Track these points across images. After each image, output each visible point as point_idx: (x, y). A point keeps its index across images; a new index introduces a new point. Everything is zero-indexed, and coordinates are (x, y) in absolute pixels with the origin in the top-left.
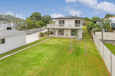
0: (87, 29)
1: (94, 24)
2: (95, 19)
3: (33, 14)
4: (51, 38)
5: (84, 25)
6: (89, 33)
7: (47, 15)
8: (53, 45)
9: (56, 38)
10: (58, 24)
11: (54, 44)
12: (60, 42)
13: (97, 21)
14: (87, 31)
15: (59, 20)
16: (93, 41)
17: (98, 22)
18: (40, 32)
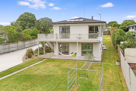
0: (113, 43)
1: (125, 32)
2: (128, 23)
3: (21, 16)
4: (45, 60)
5: (108, 34)
6: (114, 49)
7: (45, 18)
8: (41, 77)
9: (54, 60)
10: (58, 33)
11: (45, 73)
12: (58, 68)
13: (130, 27)
14: (112, 45)
15: (60, 26)
16: (120, 66)
17: (133, 29)
18: (28, 49)
